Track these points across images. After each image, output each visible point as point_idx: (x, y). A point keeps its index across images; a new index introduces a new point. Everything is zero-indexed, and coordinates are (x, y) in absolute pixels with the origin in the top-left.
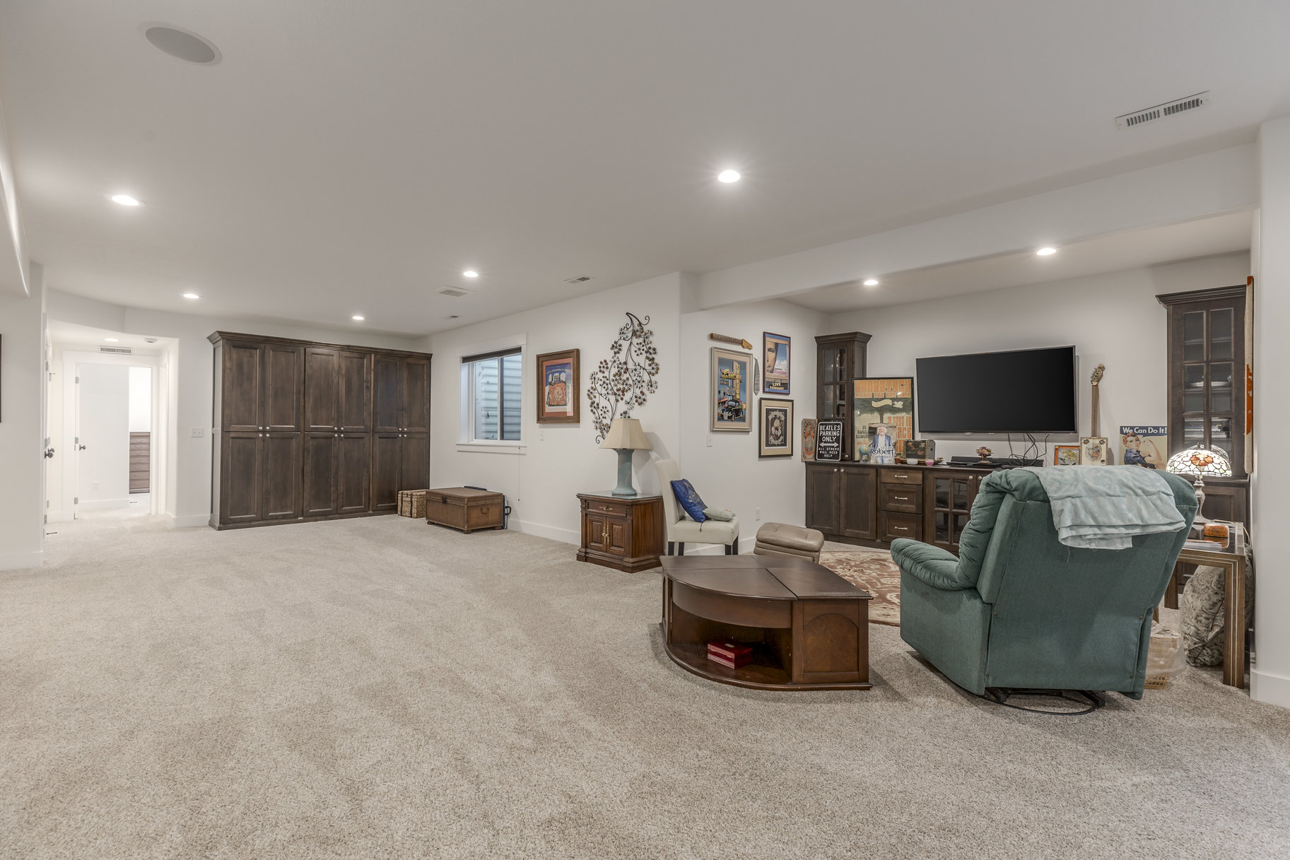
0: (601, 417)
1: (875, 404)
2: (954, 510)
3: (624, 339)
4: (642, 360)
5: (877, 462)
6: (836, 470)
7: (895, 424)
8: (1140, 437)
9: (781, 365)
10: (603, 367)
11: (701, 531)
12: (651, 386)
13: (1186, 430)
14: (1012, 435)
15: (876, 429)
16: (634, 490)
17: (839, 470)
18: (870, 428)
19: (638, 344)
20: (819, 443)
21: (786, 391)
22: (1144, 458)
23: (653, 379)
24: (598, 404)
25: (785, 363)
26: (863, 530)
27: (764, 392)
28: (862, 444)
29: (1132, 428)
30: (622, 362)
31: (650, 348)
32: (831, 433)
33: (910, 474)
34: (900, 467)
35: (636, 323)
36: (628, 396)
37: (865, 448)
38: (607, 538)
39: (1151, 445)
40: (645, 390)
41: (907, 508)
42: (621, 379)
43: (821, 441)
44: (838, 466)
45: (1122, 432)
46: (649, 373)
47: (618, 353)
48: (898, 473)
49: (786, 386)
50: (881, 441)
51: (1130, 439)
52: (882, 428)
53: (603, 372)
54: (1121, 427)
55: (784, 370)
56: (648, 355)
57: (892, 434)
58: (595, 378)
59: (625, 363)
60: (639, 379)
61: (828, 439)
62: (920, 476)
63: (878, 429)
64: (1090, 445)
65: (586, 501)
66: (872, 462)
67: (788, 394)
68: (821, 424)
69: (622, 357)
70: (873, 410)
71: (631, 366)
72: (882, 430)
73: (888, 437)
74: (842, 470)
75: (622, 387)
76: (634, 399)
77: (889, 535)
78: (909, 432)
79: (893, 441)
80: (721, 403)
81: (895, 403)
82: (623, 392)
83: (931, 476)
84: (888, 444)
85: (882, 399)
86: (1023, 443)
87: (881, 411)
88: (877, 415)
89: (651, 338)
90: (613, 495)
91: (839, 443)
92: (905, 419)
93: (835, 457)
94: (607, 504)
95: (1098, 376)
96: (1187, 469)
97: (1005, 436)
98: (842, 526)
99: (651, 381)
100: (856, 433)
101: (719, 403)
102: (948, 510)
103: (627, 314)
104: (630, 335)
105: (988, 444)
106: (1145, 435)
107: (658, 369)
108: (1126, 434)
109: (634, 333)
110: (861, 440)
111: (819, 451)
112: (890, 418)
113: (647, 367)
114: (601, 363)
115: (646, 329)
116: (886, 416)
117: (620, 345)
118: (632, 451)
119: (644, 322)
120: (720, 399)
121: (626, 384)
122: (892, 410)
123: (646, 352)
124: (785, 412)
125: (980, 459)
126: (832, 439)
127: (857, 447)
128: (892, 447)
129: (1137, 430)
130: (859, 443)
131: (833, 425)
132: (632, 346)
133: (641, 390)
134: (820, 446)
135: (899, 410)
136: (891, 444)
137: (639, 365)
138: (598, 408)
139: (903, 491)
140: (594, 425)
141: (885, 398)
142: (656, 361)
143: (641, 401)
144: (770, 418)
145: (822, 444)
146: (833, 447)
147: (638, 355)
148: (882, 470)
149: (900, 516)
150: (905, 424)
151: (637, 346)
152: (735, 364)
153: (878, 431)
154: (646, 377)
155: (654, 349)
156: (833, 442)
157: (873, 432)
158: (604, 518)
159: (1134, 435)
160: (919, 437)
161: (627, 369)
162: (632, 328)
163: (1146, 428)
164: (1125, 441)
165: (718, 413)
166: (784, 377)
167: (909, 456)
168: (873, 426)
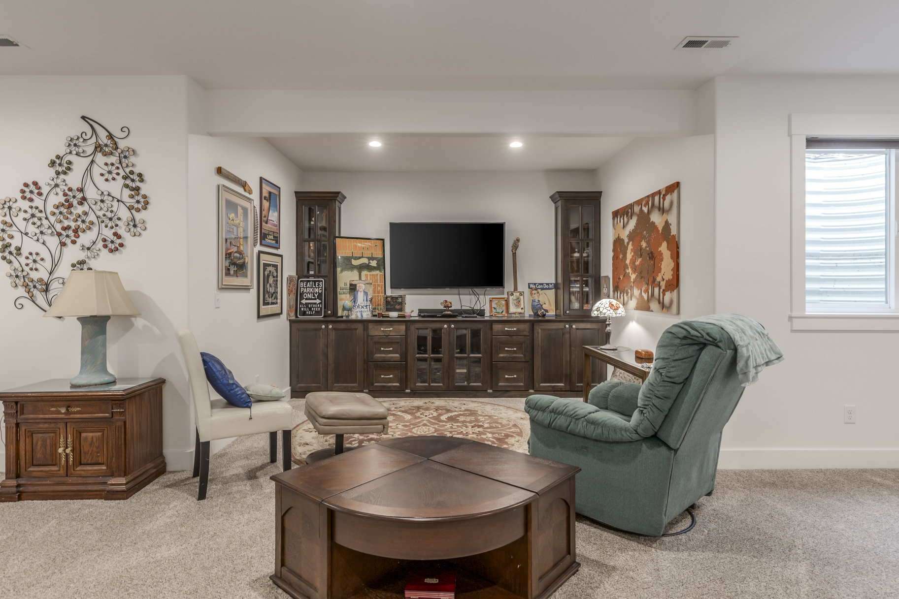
0: (27, 269)
1: (355, 262)
2: (432, 356)
3: (77, 154)
4: (116, 187)
5: (357, 317)
6: (323, 326)
7: (371, 281)
8: (539, 290)
9: (273, 216)
10: (31, 192)
11: (251, 418)
12: (135, 226)
13: (571, 285)
14: (462, 290)
15: (355, 285)
16: (111, 375)
17: (327, 327)
18: (351, 285)
19: (106, 164)
20: (300, 300)
21: (277, 245)
22: (542, 305)
23: (138, 216)
24: (18, 249)
25: (276, 214)
26: (352, 383)
27: (261, 244)
28: (344, 300)
29: (535, 284)
30: (75, 188)
31: (132, 172)
32: (312, 291)
33: (396, 327)
34: (380, 321)
35: (103, 134)
36: (86, 238)
37: (348, 303)
38: (67, 455)
39: (546, 296)
40: (121, 231)
41: (392, 357)
42: (71, 213)
43: (301, 298)
44: (326, 323)
45: (529, 287)
46: (130, 208)
47: (65, 173)
48: (385, 326)
49: (277, 239)
50: (360, 296)
51: (534, 292)
52: (361, 285)
53: (31, 200)
54: (529, 284)
55: (275, 223)
56: (128, 182)
57: (369, 290)
58: (10, 208)
59: (81, 190)
60: (109, 215)
61: (309, 296)
62: (403, 327)
63: (358, 285)
64: (514, 297)
65: (16, 403)
66: (353, 317)
67: (278, 248)
68: (301, 281)
69: (74, 179)
70: (353, 267)
71: (91, 193)
72: (361, 287)
73: (366, 293)
74: (330, 327)
75: (73, 225)
76: (100, 244)
77: (376, 384)
78: (382, 288)
79: (369, 297)
80: (228, 255)
81: (371, 261)
82: (76, 231)
83: (413, 327)
84: (365, 299)
85: (360, 258)
86: (468, 297)
87: (361, 268)
88: (356, 272)
89: (132, 159)
90: (73, 386)
91: (321, 300)
92: (379, 276)
93: (318, 313)
94: (68, 403)
95: (515, 246)
96: (609, 312)
97: (455, 291)
98: (330, 381)
99: (134, 219)
100: (339, 290)
101: (226, 255)
102: (427, 355)
103: (83, 118)
104: (90, 150)
105: (449, 298)
106: (542, 289)
107: (147, 203)
108: (531, 288)
109: (98, 148)
110: (343, 296)
111: (300, 308)
112: (366, 275)
113: (126, 198)
114: (26, 185)
115: (122, 144)
116: (364, 273)
117: (70, 163)
118: (106, 318)
119: (117, 133)
120: (227, 249)
121: (83, 221)
122: (368, 267)
123: (125, 178)
124: (276, 266)
125: (445, 310)
126: (314, 296)
127: (340, 304)
128: (369, 302)
129: (538, 286)
130: (341, 300)
131: (315, 282)
132: (95, 166)
133: (113, 230)
134: (301, 303)
135: (374, 268)
136: (368, 300)
137: (109, 195)
138: (20, 254)
139: (389, 343)
140: (9, 280)
141: (362, 257)
142: (142, 192)
143: (115, 246)
144: (266, 273)
145: (304, 301)
146: (315, 304)
147: (107, 180)
148: (369, 324)
149: (386, 366)
150: (379, 281)
151: (106, 168)
152: (239, 208)
153: (357, 288)
154: (124, 213)
155: (140, 175)
156: (315, 299)
157: (353, 288)
158: (62, 426)
159: (536, 289)
160: (389, 292)
161: (84, 199)
162: (94, 140)
163: (542, 284)
164: (531, 294)
165: (226, 267)
166: (275, 229)
167: (388, 310)
168: (353, 283)
